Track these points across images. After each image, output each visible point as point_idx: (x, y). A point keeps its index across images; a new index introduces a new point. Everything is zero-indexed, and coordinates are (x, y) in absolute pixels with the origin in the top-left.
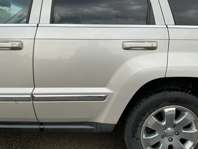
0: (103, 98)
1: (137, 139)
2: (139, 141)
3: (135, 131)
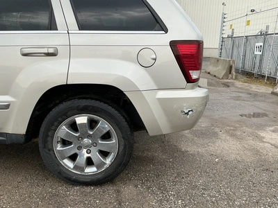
0: (7, 107)
1: (49, 150)
2: (51, 152)
3: (45, 142)
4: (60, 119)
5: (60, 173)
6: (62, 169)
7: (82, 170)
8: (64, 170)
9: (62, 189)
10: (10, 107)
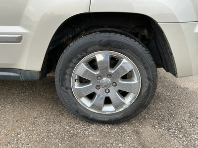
0: (19, 40)
1: (67, 89)
2: (69, 91)
3: (63, 80)
4: (79, 56)
5: (77, 111)
6: (80, 107)
7: (100, 109)
8: (82, 109)
9: (80, 127)
10: (23, 40)
